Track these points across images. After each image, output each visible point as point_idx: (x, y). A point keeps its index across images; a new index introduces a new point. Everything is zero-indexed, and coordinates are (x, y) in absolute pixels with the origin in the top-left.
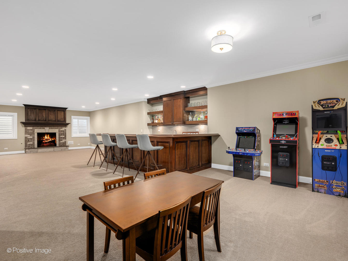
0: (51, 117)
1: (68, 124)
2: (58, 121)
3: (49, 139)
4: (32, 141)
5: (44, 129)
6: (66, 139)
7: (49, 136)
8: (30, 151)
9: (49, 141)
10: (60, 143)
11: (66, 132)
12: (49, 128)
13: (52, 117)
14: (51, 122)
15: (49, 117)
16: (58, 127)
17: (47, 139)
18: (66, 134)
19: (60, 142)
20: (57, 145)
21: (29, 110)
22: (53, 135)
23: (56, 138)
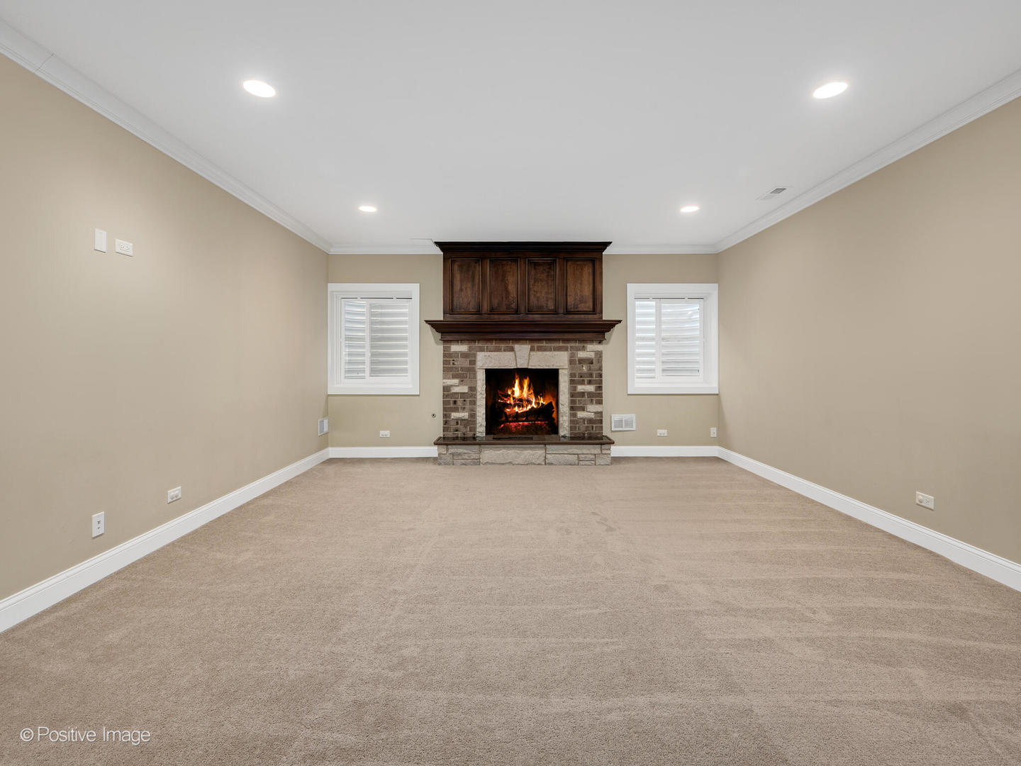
0: (538, 295)
1: (611, 325)
2: (568, 312)
3: (529, 402)
4: (468, 406)
5: (512, 349)
6: (600, 402)
7: (529, 386)
8: (453, 454)
9: (529, 407)
10: (574, 422)
11: (600, 369)
12: (532, 349)
13: (543, 295)
14: (537, 317)
15: (532, 292)
16: (568, 340)
17: (521, 400)
18: (601, 376)
19: (575, 415)
20: (564, 429)
21: (456, 267)
22: (544, 380)
23: (556, 396)
